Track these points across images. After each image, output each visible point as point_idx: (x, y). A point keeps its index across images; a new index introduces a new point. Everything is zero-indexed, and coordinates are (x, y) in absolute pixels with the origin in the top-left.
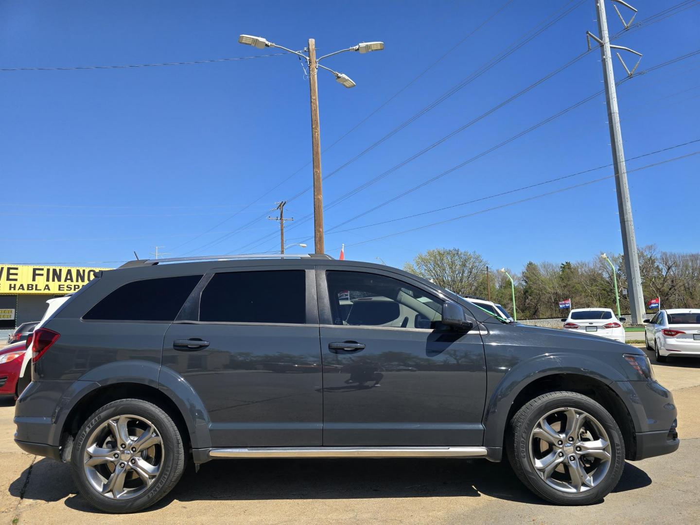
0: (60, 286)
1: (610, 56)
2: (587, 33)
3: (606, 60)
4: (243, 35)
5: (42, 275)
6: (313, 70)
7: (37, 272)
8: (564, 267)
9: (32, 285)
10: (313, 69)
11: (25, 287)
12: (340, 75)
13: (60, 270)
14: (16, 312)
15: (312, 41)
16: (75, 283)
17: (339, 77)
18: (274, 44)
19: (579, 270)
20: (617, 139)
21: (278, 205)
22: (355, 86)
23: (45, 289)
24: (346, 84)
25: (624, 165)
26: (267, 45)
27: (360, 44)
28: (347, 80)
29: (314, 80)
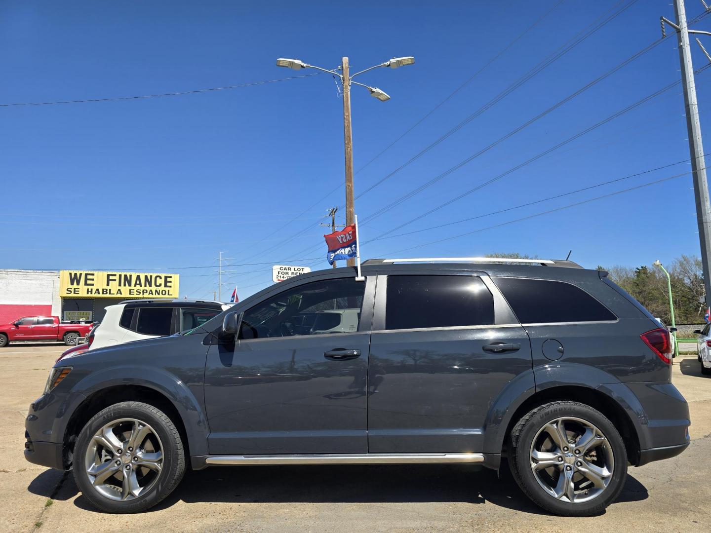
0: (130, 290)
1: (688, 43)
2: (662, 18)
3: (683, 47)
4: (280, 59)
5: (115, 280)
6: (346, 88)
7: (111, 278)
8: (639, 272)
9: (107, 290)
10: (346, 86)
11: (101, 291)
12: (374, 89)
13: (131, 276)
14: (93, 314)
15: (345, 60)
16: (143, 288)
17: (373, 92)
18: (309, 65)
19: (657, 275)
20: (695, 133)
21: (330, 212)
22: (389, 98)
23: (117, 293)
24: (381, 97)
25: (704, 161)
26: (302, 66)
27: (391, 60)
28: (381, 94)
29: (347, 97)
